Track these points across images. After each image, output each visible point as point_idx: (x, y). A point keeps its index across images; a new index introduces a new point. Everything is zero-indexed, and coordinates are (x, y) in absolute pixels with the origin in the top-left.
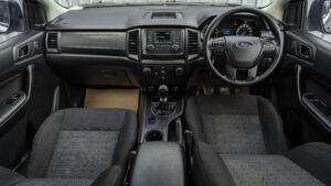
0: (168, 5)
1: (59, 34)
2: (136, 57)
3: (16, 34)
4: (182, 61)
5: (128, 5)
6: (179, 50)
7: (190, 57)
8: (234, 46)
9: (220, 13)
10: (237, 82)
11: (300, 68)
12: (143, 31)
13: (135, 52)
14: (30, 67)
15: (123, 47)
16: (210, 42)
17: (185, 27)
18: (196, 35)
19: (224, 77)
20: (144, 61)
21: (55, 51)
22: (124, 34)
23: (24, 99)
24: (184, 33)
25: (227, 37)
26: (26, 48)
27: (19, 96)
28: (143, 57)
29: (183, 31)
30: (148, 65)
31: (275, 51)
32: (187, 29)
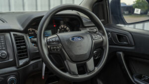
4: (13, 69)
7: (21, 62)
19: (67, 74)
29: (8, 35)
32: (12, 33)
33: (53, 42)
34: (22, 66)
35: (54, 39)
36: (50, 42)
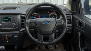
11: (80, 34)
24: (19, 17)
31: (63, 25)
32: (20, 15)
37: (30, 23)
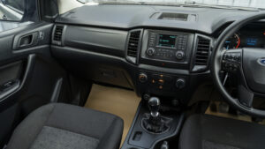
0: (185, 6)
1: (65, 27)
2: (133, 60)
3: (29, 23)
4: (186, 72)
5: (143, 4)
6: (184, 58)
7: (196, 68)
8: (254, 62)
9: (238, 18)
10: (252, 110)
12: (146, 31)
13: (133, 55)
14: (31, 56)
15: (122, 47)
16: (220, 53)
17: (194, 32)
18: (207, 42)
19: (234, 101)
20: (142, 66)
21: (59, 43)
22: (125, 33)
23: (16, 87)
24: (193, 38)
25: (246, 50)
26: (30, 37)
27: (13, 83)
28: (141, 61)
29: (192, 36)
30: (144, 70)
32: (197, 35)
33: (231, 57)
34: (195, 72)
35: (233, 55)
36: (227, 57)
37: (226, 57)
